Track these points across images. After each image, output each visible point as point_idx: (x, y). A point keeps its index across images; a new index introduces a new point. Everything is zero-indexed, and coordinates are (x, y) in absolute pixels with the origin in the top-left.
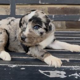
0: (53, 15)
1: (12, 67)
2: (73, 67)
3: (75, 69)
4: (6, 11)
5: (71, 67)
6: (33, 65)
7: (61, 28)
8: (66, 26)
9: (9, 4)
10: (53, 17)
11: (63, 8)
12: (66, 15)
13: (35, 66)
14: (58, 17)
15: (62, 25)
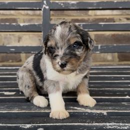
0: (99, 46)
1: (25, 127)
2: (108, 124)
3: (111, 127)
4: (40, 40)
5: (105, 124)
6: (55, 124)
7: (113, 61)
8: (119, 58)
9: (41, 32)
10: (99, 48)
11: (113, 35)
12: (115, 45)
13: (57, 124)
14: (105, 47)
15: (113, 57)
